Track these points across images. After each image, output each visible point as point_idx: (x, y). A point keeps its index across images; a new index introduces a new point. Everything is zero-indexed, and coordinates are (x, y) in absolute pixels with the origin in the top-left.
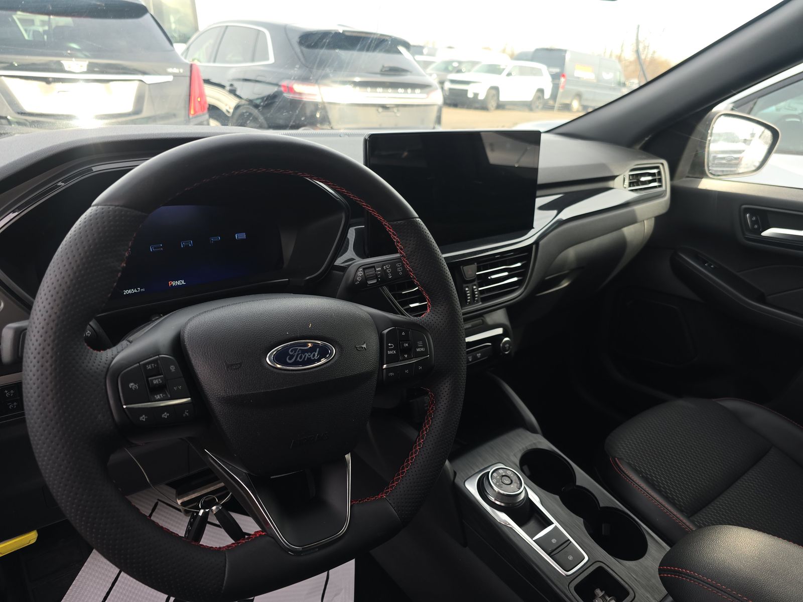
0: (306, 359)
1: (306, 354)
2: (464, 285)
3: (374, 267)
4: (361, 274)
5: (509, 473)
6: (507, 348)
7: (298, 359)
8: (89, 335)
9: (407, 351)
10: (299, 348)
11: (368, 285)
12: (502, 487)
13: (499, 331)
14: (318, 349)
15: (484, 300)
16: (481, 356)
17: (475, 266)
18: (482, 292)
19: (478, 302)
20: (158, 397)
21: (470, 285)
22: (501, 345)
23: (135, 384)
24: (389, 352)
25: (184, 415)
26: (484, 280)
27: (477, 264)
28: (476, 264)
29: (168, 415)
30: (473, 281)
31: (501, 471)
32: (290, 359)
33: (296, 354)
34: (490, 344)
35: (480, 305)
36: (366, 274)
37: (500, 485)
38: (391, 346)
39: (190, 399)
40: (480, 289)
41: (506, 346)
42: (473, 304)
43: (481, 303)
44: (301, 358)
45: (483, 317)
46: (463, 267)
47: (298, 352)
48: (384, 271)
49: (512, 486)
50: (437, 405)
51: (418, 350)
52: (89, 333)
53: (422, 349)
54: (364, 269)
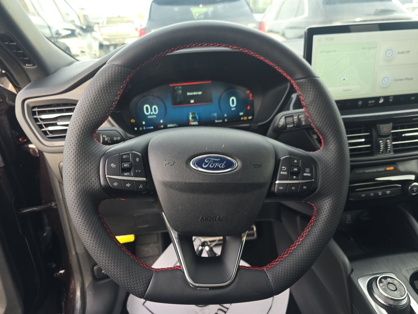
0: (215, 167)
1: (216, 163)
2: (379, 139)
3: (292, 116)
4: (283, 120)
5: (395, 282)
6: (415, 191)
7: (210, 166)
8: (119, 139)
9: (296, 174)
10: (212, 159)
11: (287, 129)
12: (386, 291)
13: (412, 177)
14: (225, 162)
15: (395, 152)
16: (390, 193)
17: (391, 125)
18: (395, 146)
19: (390, 152)
20: (126, 174)
21: (385, 139)
22: (410, 188)
23: (114, 165)
24: (282, 173)
25: (140, 187)
26: (398, 137)
27: (393, 124)
28: (391, 124)
29: (130, 185)
30: (388, 136)
31: (389, 280)
32: (205, 165)
33: (209, 162)
34: (400, 186)
35: (392, 155)
36: (287, 121)
37: (386, 289)
38: (284, 169)
39: (145, 179)
40: (394, 143)
41: (414, 189)
42: (385, 153)
43: (392, 153)
44: (212, 165)
45: (396, 164)
46: (379, 125)
47: (211, 161)
48: (299, 119)
49: (396, 292)
50: (317, 217)
51: (305, 174)
52: (119, 138)
53: (309, 175)
54: (286, 117)
